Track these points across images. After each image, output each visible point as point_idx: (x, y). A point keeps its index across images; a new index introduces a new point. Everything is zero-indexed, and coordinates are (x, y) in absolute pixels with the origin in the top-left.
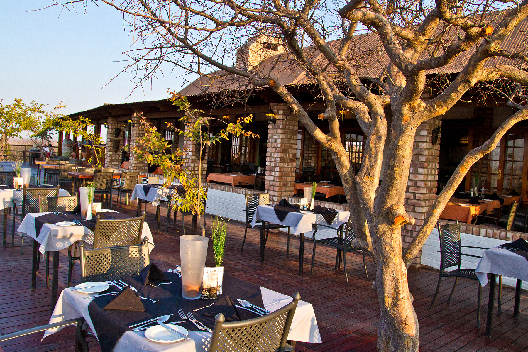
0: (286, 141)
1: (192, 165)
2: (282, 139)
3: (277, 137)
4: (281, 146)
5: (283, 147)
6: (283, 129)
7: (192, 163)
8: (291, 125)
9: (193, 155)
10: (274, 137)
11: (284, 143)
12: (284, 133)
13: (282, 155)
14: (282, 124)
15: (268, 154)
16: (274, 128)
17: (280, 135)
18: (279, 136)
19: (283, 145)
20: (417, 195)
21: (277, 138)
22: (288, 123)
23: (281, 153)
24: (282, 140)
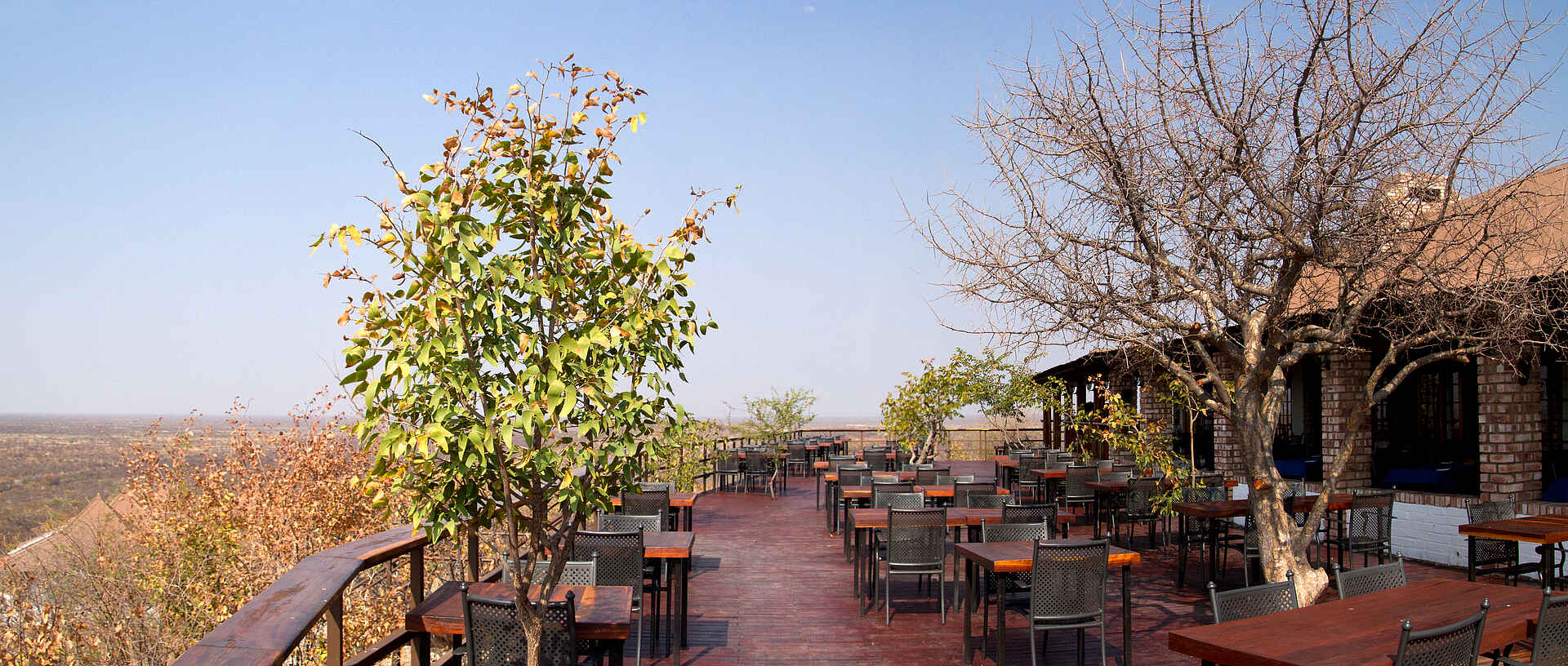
0: (1349, 396)
1: (1228, 448)
2: (1340, 393)
3: (1333, 391)
4: (1340, 405)
5: (1344, 407)
6: (1342, 377)
7: (1228, 444)
8: (1357, 369)
9: (1227, 430)
10: (1329, 391)
11: (1345, 401)
12: (1343, 384)
13: (1344, 420)
14: (1339, 369)
15: (1324, 420)
16: (1328, 376)
17: (1337, 387)
18: (1335, 389)
19: (1344, 403)
20: (1500, 466)
21: (1333, 393)
22: (1350, 367)
23: (1339, 416)
24: (1340, 396)
